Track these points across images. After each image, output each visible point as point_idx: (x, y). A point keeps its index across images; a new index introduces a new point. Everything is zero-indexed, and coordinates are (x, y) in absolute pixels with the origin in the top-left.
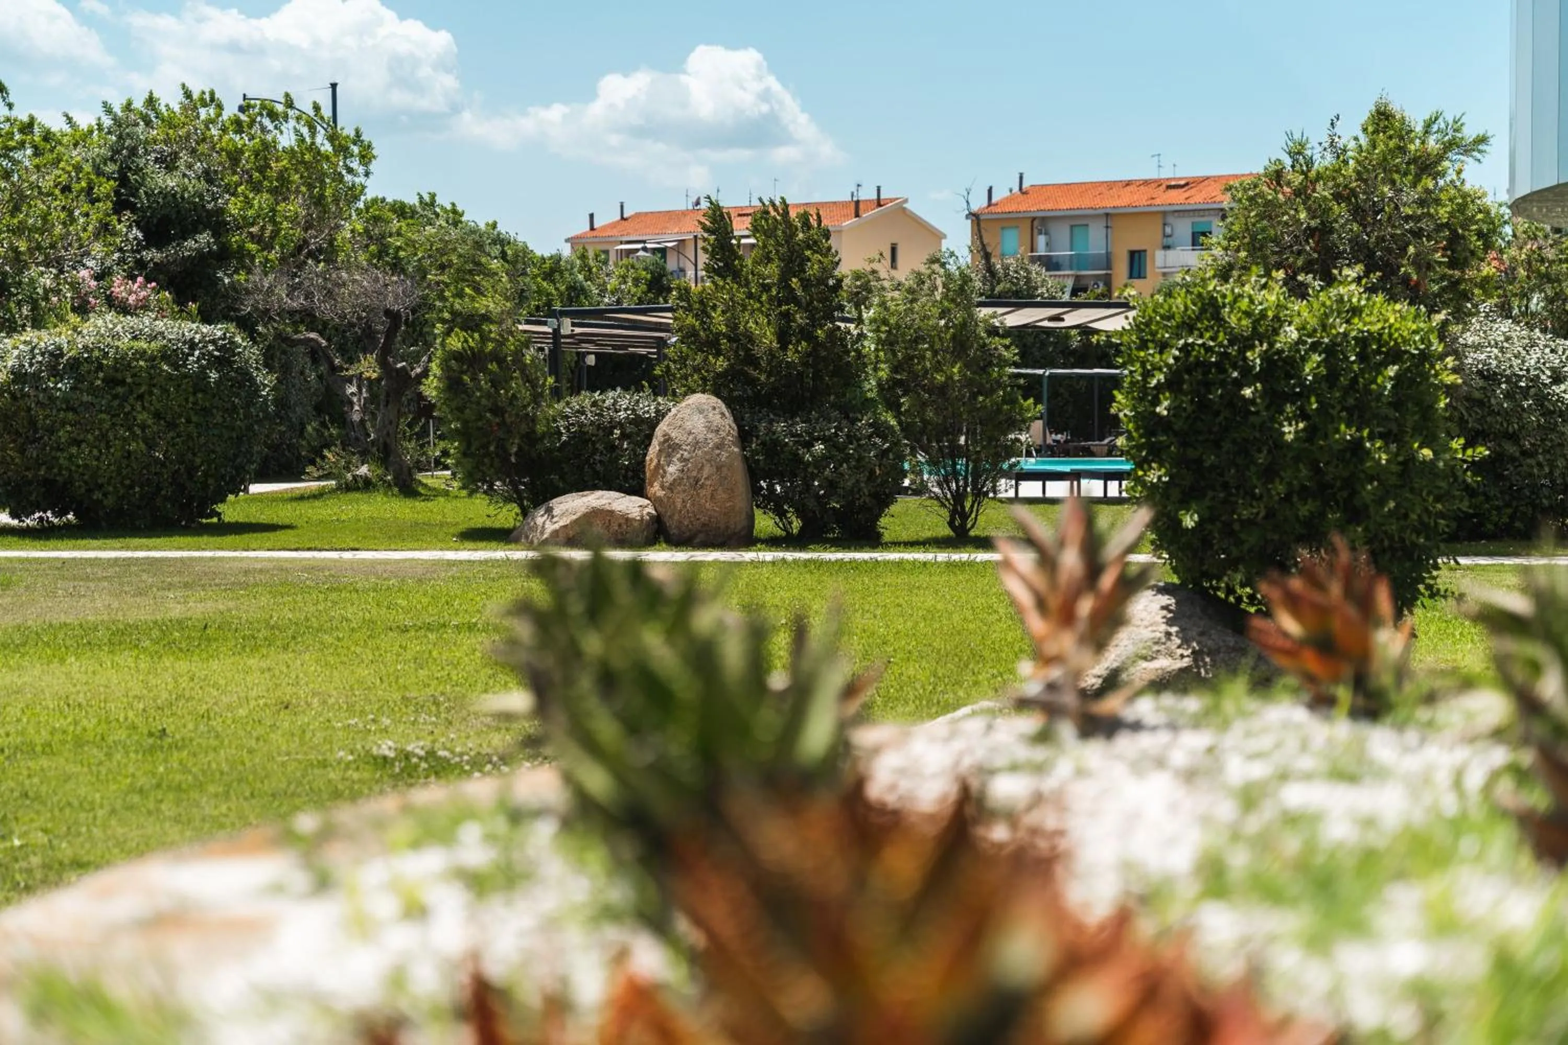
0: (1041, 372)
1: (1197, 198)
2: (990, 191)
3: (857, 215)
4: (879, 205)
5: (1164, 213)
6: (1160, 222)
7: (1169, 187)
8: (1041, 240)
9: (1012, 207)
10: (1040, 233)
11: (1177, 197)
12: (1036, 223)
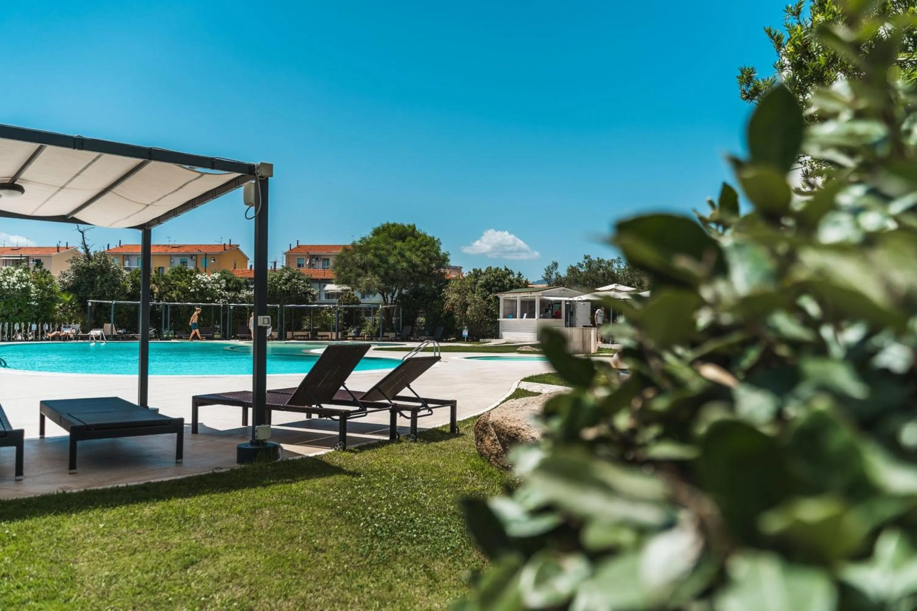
0: (111, 302)
1: (183, 251)
2: (108, 245)
3: (58, 251)
4: (67, 248)
5: (171, 255)
6: (169, 259)
7: (173, 247)
8: (127, 262)
9: (116, 251)
10: (126, 260)
11: (175, 251)
12: (125, 257)
